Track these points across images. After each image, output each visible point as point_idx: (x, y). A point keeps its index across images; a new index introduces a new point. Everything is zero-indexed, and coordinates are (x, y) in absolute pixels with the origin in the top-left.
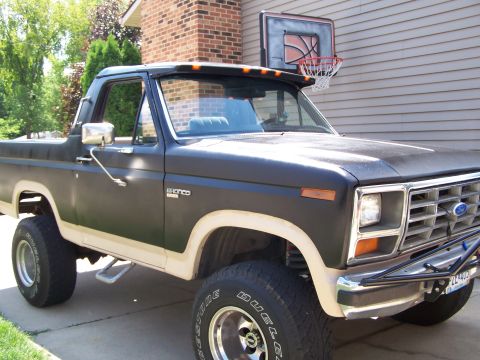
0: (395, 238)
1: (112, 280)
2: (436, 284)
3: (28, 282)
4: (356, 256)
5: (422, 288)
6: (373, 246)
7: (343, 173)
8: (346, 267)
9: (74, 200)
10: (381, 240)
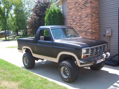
0: (88, 55)
1: (44, 63)
2: (95, 62)
3: (26, 64)
4: (83, 58)
5: (93, 62)
6: (85, 56)
7: (80, 46)
8: (81, 59)
9: (36, 50)
10: (86, 56)
